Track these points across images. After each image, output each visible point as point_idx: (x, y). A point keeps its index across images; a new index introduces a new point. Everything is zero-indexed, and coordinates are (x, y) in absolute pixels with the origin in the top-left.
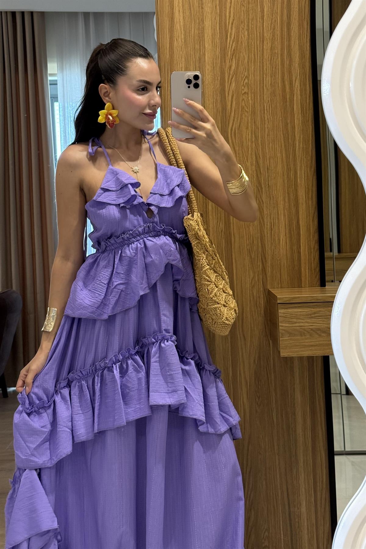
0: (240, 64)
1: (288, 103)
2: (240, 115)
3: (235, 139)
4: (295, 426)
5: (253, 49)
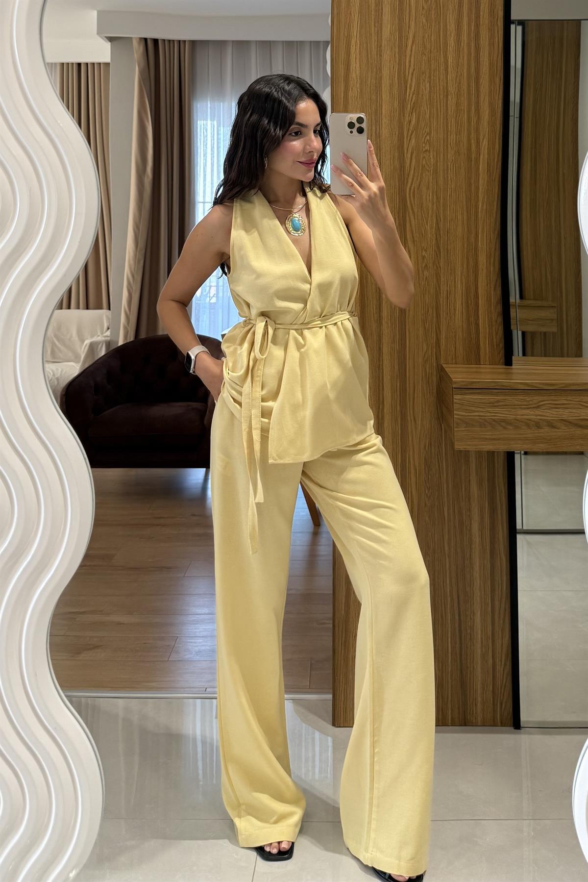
0: (421, 119)
1: (473, 163)
2: (420, 173)
3: (414, 200)
4: (470, 524)
5: (435, 104)
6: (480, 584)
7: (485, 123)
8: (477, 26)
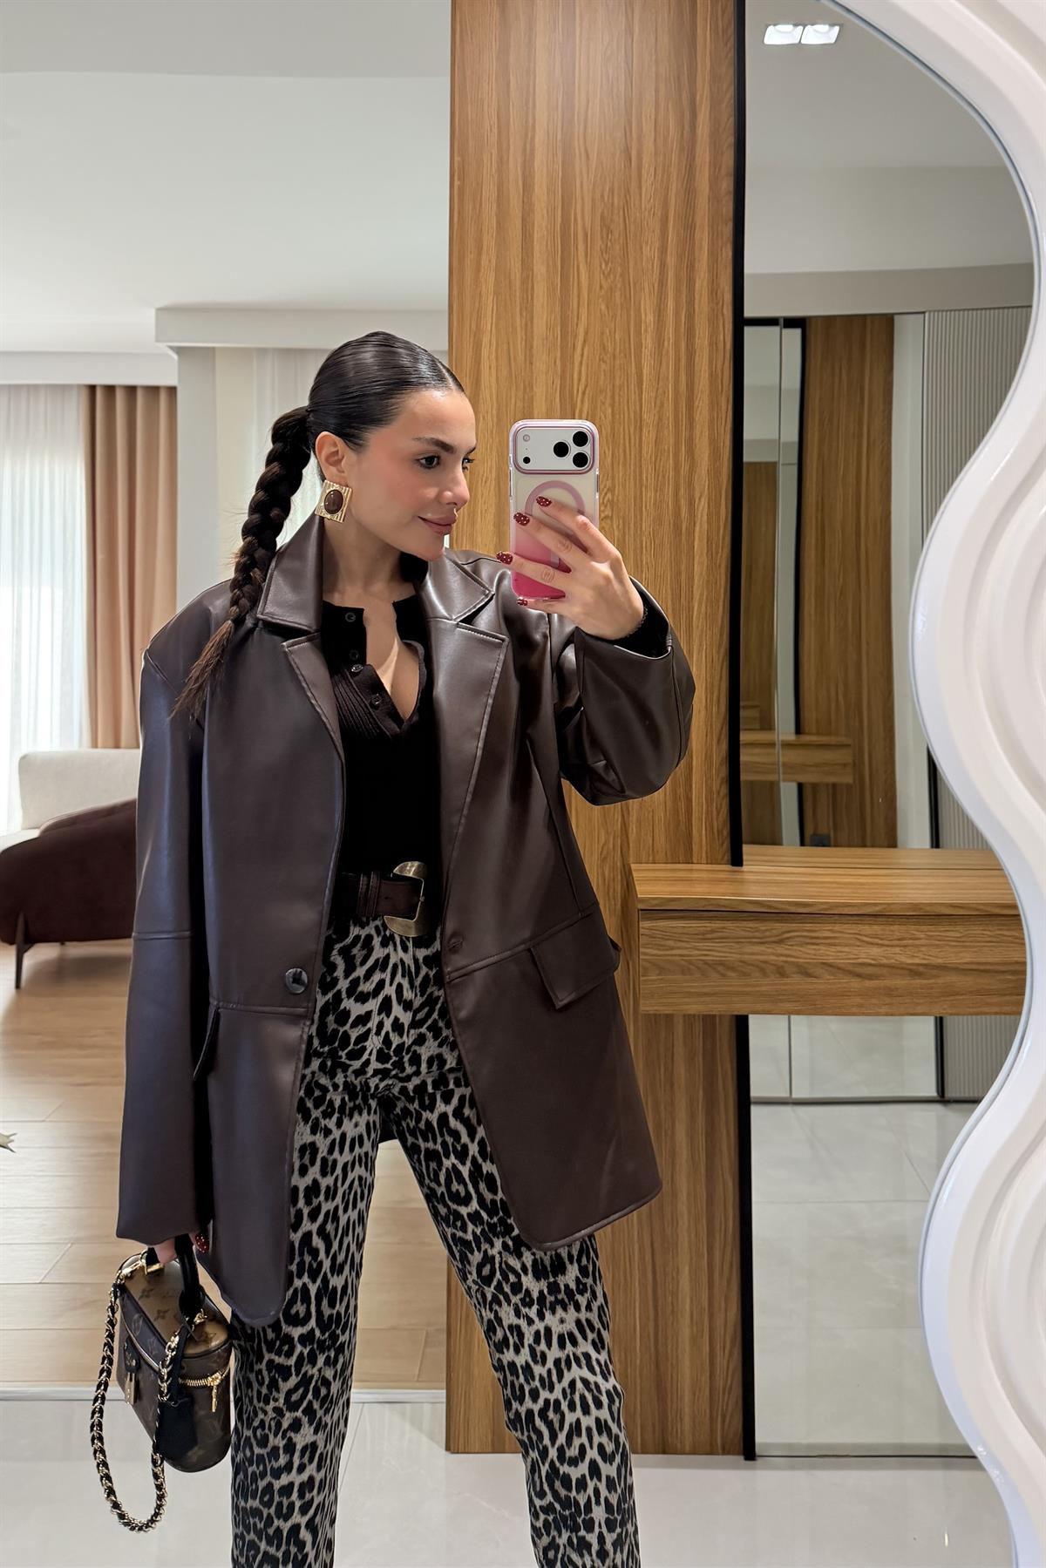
1: (683, 537)
4: (673, 1127)
6: (689, 1221)
7: (703, 472)
8: (691, 316)
